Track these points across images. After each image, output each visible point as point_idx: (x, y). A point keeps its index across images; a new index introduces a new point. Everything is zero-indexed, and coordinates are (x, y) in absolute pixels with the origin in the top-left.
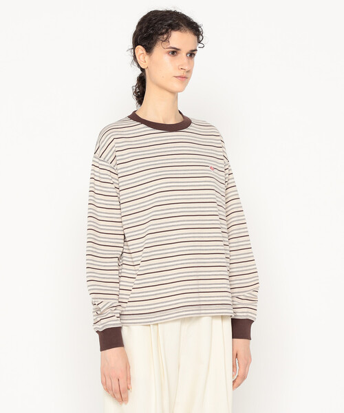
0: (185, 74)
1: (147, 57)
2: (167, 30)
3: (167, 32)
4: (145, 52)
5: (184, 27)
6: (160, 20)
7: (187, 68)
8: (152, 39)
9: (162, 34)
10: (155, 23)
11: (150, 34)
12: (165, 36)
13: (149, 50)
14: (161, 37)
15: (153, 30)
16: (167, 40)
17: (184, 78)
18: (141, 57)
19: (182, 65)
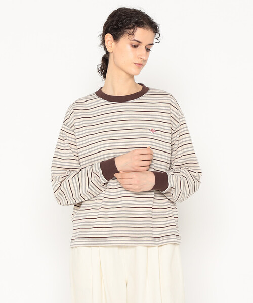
0: (142, 63)
1: (114, 44)
2: (134, 26)
3: (133, 27)
4: (112, 39)
5: (146, 26)
6: (129, 17)
7: (144, 58)
8: (121, 31)
9: (129, 28)
10: (125, 19)
11: (119, 27)
12: (132, 31)
13: (116, 38)
14: (128, 31)
15: (122, 24)
16: (132, 34)
17: (140, 65)
18: (109, 43)
19: (141, 55)
